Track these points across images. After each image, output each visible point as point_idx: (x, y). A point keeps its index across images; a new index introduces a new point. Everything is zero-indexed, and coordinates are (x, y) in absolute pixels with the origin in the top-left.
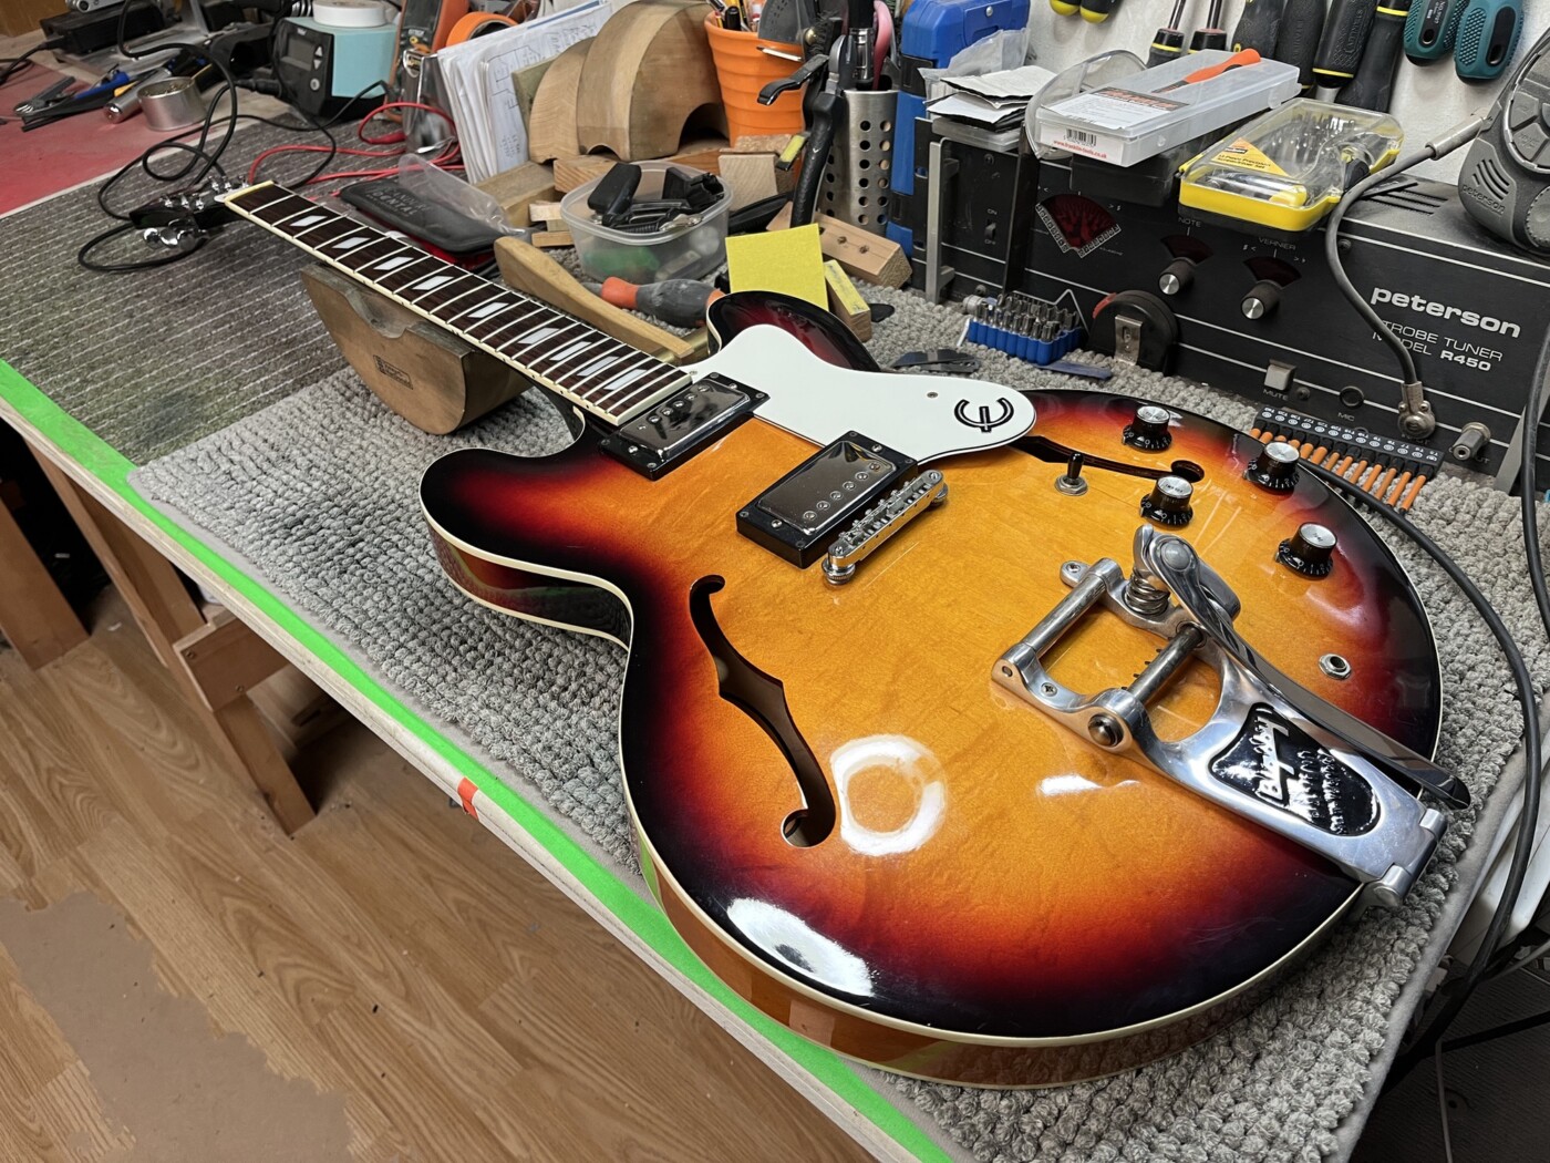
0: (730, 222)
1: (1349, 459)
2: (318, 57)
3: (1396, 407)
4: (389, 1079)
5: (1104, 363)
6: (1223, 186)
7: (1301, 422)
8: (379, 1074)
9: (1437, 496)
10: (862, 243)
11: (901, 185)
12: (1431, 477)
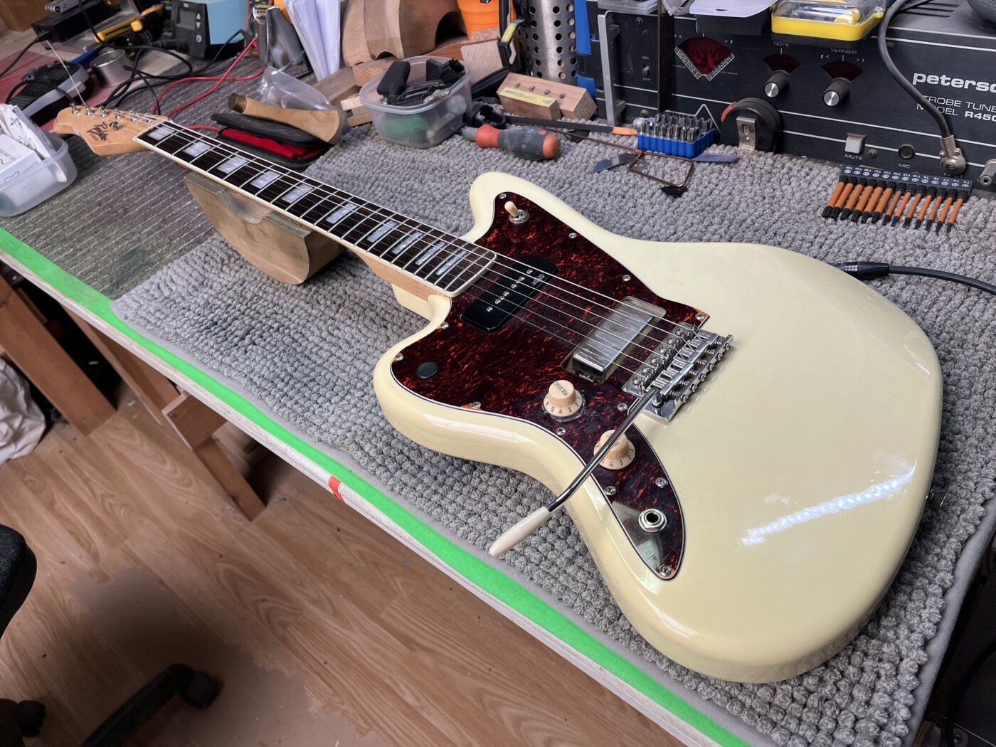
0: (472, 91)
1: (908, 194)
2: (198, 21)
3: (938, 155)
4: (330, 665)
5: (732, 151)
6: (802, 16)
7: (872, 173)
8: (323, 663)
9: (972, 212)
10: (561, 92)
11: (583, 49)
12: (966, 199)
